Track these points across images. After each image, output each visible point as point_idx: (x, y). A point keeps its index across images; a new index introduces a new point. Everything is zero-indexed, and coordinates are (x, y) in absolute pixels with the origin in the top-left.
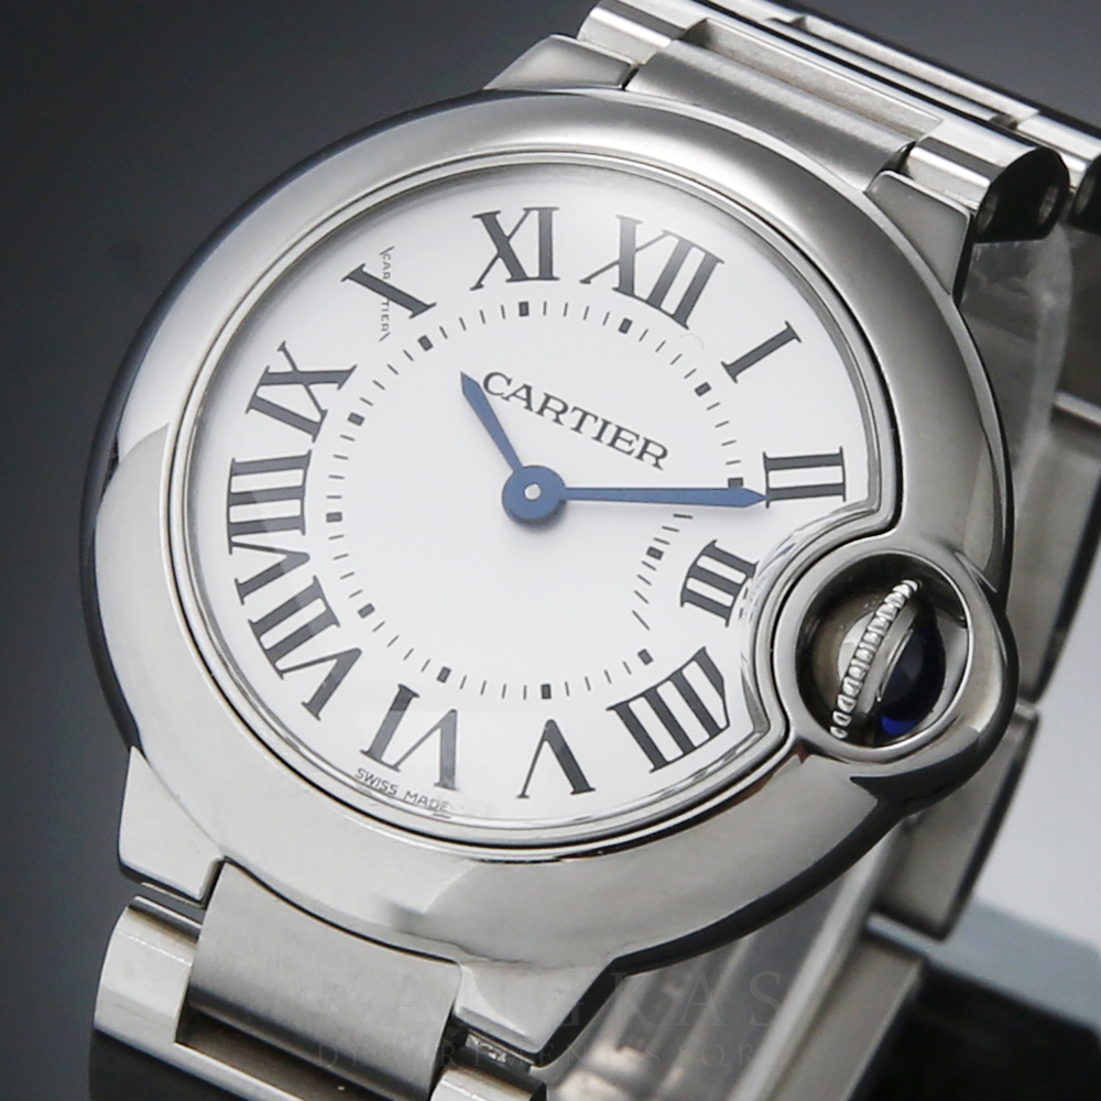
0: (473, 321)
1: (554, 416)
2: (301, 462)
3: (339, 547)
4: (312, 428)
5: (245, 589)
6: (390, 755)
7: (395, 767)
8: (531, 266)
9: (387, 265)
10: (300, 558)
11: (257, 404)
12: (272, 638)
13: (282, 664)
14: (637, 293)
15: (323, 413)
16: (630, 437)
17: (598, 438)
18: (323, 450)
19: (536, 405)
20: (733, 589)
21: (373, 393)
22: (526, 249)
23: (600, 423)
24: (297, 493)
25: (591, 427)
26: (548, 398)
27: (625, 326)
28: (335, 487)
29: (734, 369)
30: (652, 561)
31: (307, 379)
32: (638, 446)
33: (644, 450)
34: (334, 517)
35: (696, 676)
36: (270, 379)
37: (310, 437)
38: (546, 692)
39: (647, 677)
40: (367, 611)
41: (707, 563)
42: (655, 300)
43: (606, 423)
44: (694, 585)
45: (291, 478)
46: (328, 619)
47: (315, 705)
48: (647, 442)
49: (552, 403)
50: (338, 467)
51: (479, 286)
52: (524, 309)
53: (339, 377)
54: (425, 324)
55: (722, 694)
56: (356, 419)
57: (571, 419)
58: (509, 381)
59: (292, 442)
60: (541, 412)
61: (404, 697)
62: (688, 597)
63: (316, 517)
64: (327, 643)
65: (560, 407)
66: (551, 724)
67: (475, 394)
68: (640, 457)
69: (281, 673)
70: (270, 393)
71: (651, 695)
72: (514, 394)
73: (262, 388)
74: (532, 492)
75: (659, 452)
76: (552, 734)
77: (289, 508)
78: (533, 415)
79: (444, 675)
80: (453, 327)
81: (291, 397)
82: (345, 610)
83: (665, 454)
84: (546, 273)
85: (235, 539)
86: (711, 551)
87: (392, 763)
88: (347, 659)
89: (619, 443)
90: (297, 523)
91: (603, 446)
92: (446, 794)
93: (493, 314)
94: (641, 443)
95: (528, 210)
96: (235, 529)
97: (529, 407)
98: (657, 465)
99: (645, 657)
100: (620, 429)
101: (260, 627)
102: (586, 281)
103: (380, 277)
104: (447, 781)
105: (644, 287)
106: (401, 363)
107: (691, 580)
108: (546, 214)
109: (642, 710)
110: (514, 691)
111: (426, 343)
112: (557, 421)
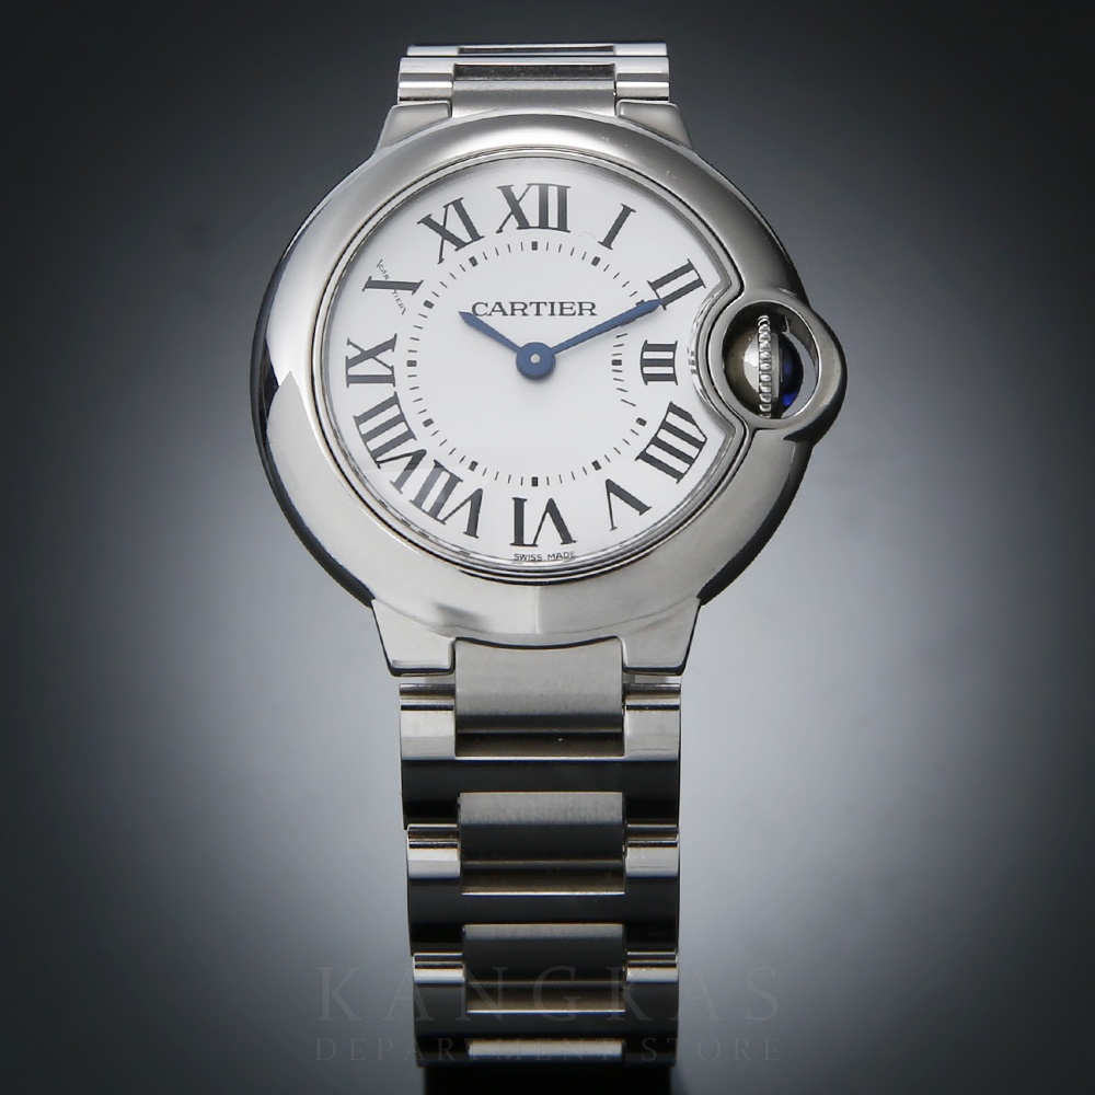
0: (448, 281)
2: (394, 401)
3: (440, 438)
4: (390, 379)
5: (399, 484)
6: (528, 539)
7: (534, 545)
8: (465, 236)
9: (384, 272)
10: (419, 455)
11: (351, 379)
12: (428, 504)
13: (441, 516)
14: (531, 225)
17: (552, 314)
18: (402, 387)
19: (509, 311)
20: (670, 363)
21: (414, 345)
22: (456, 227)
23: (549, 305)
24: (401, 418)
25: (546, 310)
26: (513, 304)
27: (535, 246)
28: (420, 406)
29: (608, 242)
30: (617, 367)
31: (372, 354)
32: (577, 308)
33: (581, 309)
34: (428, 423)
35: (674, 420)
36: (350, 363)
37: (391, 385)
38: (596, 465)
39: (647, 433)
40: (474, 465)
41: (649, 355)
42: (544, 224)
43: (552, 304)
44: (648, 370)
45: (393, 412)
46: (454, 481)
47: (472, 530)
48: (581, 304)
50: (416, 394)
51: (441, 260)
52: (473, 262)
53: (390, 345)
54: (423, 294)
55: (694, 423)
56: (412, 364)
57: (532, 310)
58: (486, 305)
59: (383, 392)
61: (519, 504)
62: (648, 378)
63: (417, 428)
64: (461, 493)
65: (522, 306)
66: (608, 482)
67: (471, 319)
69: (443, 522)
70: (356, 371)
71: (656, 441)
72: (493, 310)
73: (350, 370)
74: (535, 359)
76: (612, 487)
77: (400, 429)
78: (509, 317)
79: (535, 482)
80: (440, 290)
81: (368, 367)
82: (461, 471)
83: (594, 306)
84: (475, 237)
85: (379, 459)
86: (647, 347)
87: (532, 543)
88: (476, 499)
89: (565, 311)
90: (409, 435)
91: (557, 317)
92: (568, 548)
93: (458, 272)
94: (578, 305)
95: (446, 207)
96: (375, 454)
97: (505, 314)
99: (642, 422)
100: (562, 304)
101: (418, 502)
102: (500, 231)
103: (384, 279)
104: (567, 538)
105: (533, 219)
106: (420, 321)
107: (645, 369)
108: (458, 204)
109: (654, 451)
110: (579, 474)
111: (429, 305)
112: (524, 314)
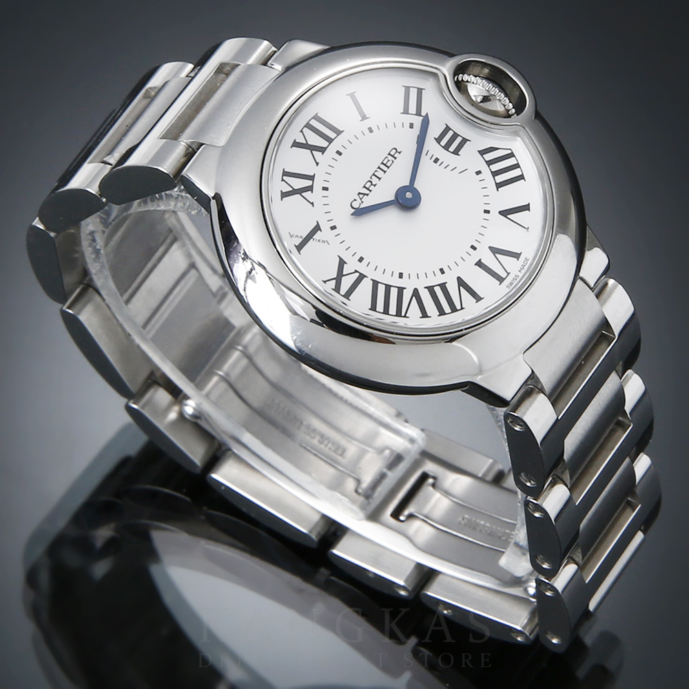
0: (327, 209)
1: (372, 186)
2: (375, 284)
3: (414, 276)
4: (362, 277)
5: (425, 315)
6: (503, 275)
7: (508, 274)
8: (308, 183)
9: (297, 236)
10: (416, 293)
11: (347, 295)
12: (447, 308)
13: (458, 307)
14: (326, 146)
15: (356, 271)
16: (386, 160)
17: (385, 172)
18: (371, 274)
19: (367, 192)
20: (455, 135)
21: (351, 251)
22: (299, 184)
23: (378, 170)
24: (388, 288)
25: (380, 173)
26: (364, 187)
27: (339, 153)
28: (388, 273)
29: (364, 117)
30: (439, 162)
31: (340, 275)
32: (390, 158)
33: (393, 156)
34: (401, 276)
35: (489, 156)
36: (337, 289)
37: (365, 278)
38: (487, 212)
39: (487, 175)
41: (443, 142)
42: (330, 140)
44: (452, 148)
45: (381, 289)
46: (443, 286)
47: (478, 298)
48: (389, 154)
49: (367, 186)
50: (380, 270)
51: (312, 204)
52: (325, 189)
53: (342, 263)
54: (325, 227)
55: (498, 149)
56: (361, 260)
57: (375, 180)
58: (355, 200)
59: (366, 286)
60: (370, 191)
61: (479, 264)
62: (456, 152)
63: (400, 283)
64: (453, 288)
65: (369, 183)
66: (500, 213)
67: (359, 212)
68: (395, 158)
69: (462, 308)
70: (343, 290)
71: (495, 174)
72: (361, 199)
73: (341, 293)
74: (409, 195)
75: (394, 151)
76: (504, 213)
77: (394, 292)
78: (371, 194)
79: (473, 248)
80: (329, 216)
81: (346, 283)
82: (440, 279)
83: (396, 149)
84: (312, 178)
85: (403, 315)
86: (439, 140)
87: (506, 274)
88: (461, 282)
89: (388, 165)
90: (401, 290)
91: (389, 171)
92: (522, 258)
93: (325, 201)
94: (389, 156)
95: (283, 180)
96: (399, 314)
97: (367, 195)
98: (400, 153)
99: (478, 173)
100: (382, 163)
101: (442, 313)
102: (317, 164)
103: (301, 240)
104: (517, 256)
105: (324, 143)
106: (340, 239)
107: (450, 150)
108: (285, 174)
109: (500, 178)
110: (485, 223)
111: (333, 228)
112: (375, 185)
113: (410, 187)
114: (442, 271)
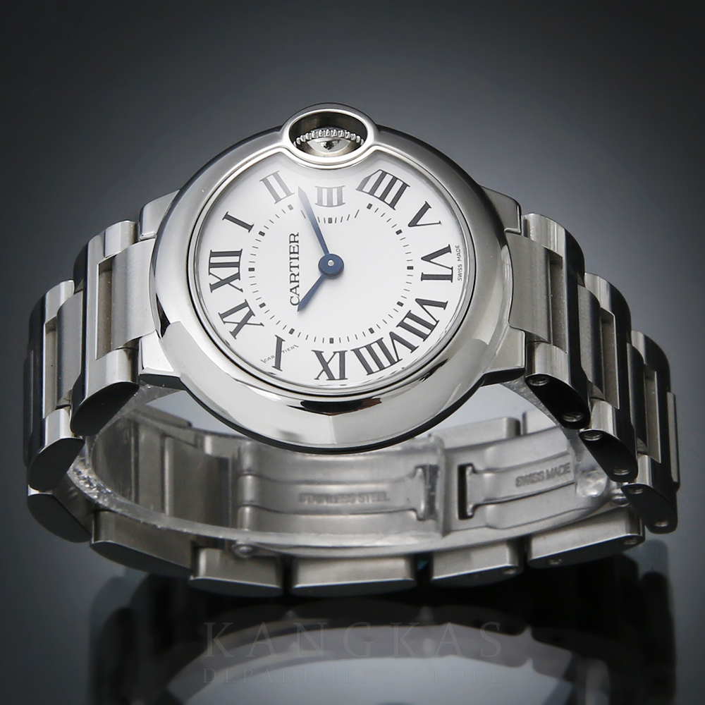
0: (275, 320)
1: (297, 277)
2: (357, 352)
3: (382, 324)
4: (342, 354)
5: (413, 348)
6: (449, 272)
7: (452, 269)
8: (245, 311)
9: (269, 359)
10: (394, 337)
11: (342, 377)
12: (426, 331)
13: (434, 323)
14: (237, 272)
15: (335, 353)
16: (292, 248)
17: (298, 258)
18: (348, 347)
19: (296, 284)
20: (330, 190)
21: (319, 340)
22: (239, 316)
23: (292, 260)
25: (295, 263)
26: (291, 282)
27: (252, 269)
28: (360, 336)
29: (249, 227)
30: (333, 221)
31: (325, 365)
32: (294, 244)
33: (294, 242)
34: (372, 331)
35: (368, 188)
36: (331, 378)
37: (346, 353)
38: (399, 232)
39: (377, 203)
41: (325, 202)
42: (237, 265)
43: (291, 259)
44: (335, 202)
45: (365, 353)
46: (410, 315)
47: (443, 305)
48: (291, 242)
49: (293, 279)
50: (352, 338)
51: (261, 324)
52: (263, 305)
53: (319, 354)
54: (284, 335)
55: (370, 176)
56: (332, 341)
57: (295, 271)
58: (292, 297)
59: (351, 359)
60: (298, 282)
61: (425, 277)
62: (340, 203)
63: (376, 337)
64: (418, 311)
65: (293, 276)
66: (409, 225)
67: (303, 305)
68: (297, 242)
69: (437, 322)
70: (336, 374)
71: (382, 198)
72: (296, 293)
73: (336, 378)
74: (331, 264)
75: (292, 237)
76: (413, 223)
77: (376, 348)
78: (300, 284)
79: (410, 268)
80: (281, 325)
81: (334, 367)
82: (403, 311)
83: (293, 235)
84: (245, 305)
85: (396, 360)
86: (320, 203)
87: (451, 270)
88: (421, 302)
89: (296, 251)
90: (380, 342)
91: (299, 256)
92: (453, 248)
93: (270, 314)
94: (292, 244)
95: (224, 322)
96: (393, 363)
97: (298, 286)
98: (297, 235)
99: (370, 206)
100: (291, 253)
101: (424, 337)
102: (241, 290)
103: (274, 359)
104: (447, 250)
105: (234, 271)
106: (303, 336)
107: (334, 204)
108: (223, 316)
109: (389, 199)
110: (404, 242)
111: (292, 332)
112: (298, 275)
113: (328, 256)
114: (400, 304)
